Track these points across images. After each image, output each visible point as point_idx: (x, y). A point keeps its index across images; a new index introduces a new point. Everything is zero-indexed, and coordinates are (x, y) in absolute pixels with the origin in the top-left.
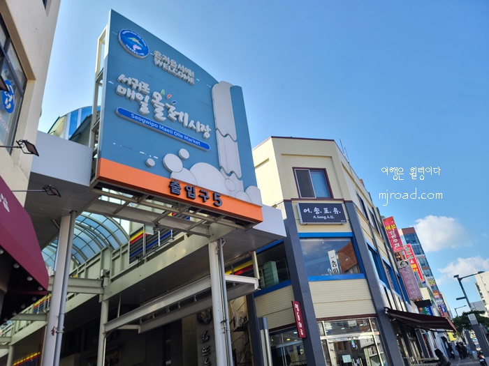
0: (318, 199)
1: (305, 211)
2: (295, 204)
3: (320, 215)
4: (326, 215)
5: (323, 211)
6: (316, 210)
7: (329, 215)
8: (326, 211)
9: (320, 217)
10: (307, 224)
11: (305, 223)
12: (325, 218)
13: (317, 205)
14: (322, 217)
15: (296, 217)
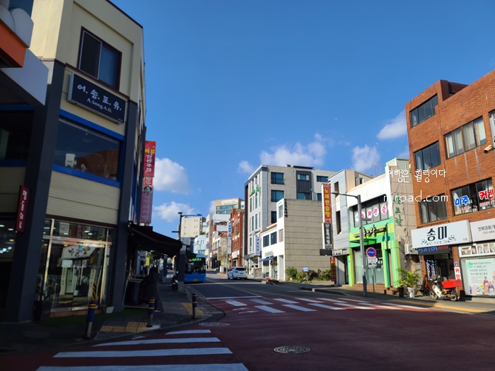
0: (100, 82)
1: (80, 87)
2: (69, 73)
3: (96, 101)
4: (104, 105)
5: (102, 99)
6: (94, 93)
7: (108, 106)
8: (106, 100)
9: (96, 104)
10: (75, 104)
11: (74, 102)
12: (101, 107)
13: (98, 89)
14: (98, 105)
15: (64, 89)
